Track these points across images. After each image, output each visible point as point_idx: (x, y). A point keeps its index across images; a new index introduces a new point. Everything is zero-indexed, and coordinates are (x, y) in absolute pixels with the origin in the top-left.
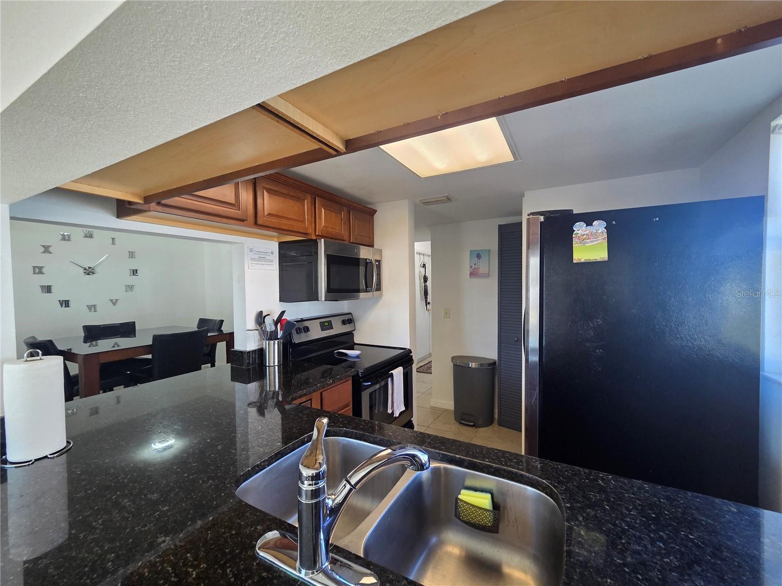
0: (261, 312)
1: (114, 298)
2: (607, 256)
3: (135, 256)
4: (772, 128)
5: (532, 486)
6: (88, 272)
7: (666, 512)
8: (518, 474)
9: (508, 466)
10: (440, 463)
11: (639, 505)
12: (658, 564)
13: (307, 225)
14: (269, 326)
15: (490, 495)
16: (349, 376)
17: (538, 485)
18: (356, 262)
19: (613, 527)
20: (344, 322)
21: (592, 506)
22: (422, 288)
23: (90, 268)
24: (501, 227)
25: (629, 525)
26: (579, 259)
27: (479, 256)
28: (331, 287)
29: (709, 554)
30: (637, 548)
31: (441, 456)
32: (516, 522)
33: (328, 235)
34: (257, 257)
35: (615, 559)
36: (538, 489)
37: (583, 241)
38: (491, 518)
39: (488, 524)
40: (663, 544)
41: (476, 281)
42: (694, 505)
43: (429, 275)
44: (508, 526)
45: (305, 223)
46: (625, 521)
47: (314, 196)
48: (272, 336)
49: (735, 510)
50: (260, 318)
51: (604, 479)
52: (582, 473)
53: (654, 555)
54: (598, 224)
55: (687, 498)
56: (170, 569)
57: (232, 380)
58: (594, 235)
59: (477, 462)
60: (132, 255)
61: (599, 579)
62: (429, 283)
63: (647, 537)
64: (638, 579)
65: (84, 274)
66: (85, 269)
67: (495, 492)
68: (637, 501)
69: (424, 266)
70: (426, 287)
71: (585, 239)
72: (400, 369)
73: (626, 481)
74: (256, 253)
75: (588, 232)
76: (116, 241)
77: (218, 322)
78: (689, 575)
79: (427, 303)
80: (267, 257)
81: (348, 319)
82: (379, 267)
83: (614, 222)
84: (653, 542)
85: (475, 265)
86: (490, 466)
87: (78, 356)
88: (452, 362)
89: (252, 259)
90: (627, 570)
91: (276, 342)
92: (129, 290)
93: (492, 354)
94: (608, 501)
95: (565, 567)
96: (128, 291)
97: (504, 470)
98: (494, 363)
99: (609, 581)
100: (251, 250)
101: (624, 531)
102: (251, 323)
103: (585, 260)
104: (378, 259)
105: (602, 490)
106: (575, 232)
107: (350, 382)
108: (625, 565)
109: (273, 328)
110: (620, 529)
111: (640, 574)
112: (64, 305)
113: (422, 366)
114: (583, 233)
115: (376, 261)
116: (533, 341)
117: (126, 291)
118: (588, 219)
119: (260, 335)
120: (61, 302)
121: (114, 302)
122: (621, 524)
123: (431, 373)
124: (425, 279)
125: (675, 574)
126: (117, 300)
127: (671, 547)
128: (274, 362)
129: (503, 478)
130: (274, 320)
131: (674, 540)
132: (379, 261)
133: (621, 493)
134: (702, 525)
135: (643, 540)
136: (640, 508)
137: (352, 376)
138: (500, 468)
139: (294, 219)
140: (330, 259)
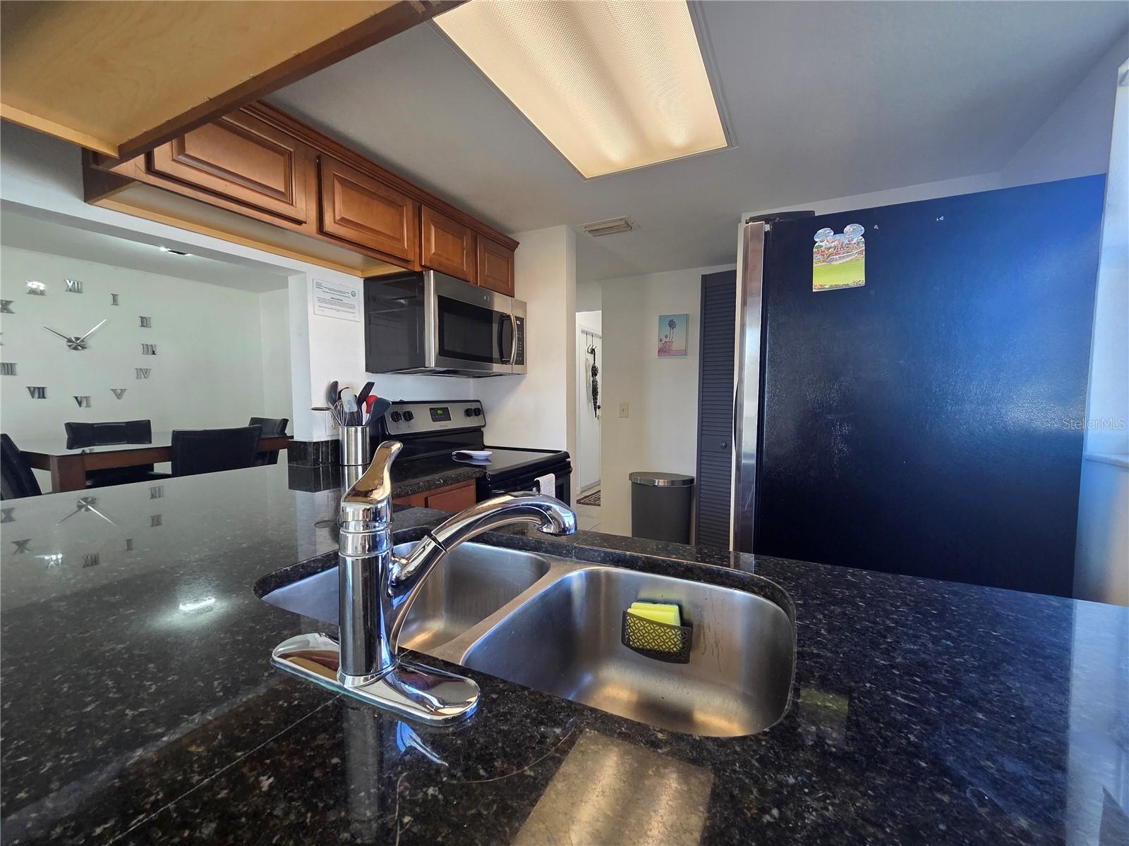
0: (335, 384)
1: (118, 387)
2: (864, 279)
3: (150, 324)
4: (1119, 79)
5: (743, 589)
6: (75, 345)
7: (954, 608)
8: (721, 573)
9: (707, 562)
10: (599, 565)
11: (911, 601)
12: (946, 664)
13: (406, 247)
14: (348, 404)
15: (677, 607)
16: (471, 478)
17: (752, 585)
18: (485, 315)
19: (872, 625)
20: (468, 413)
21: (836, 602)
22: (590, 384)
23: (77, 339)
24: (705, 278)
25: (896, 622)
26: (821, 286)
27: (672, 324)
28: (446, 348)
29: (1023, 652)
30: (912, 647)
31: (602, 555)
32: (717, 646)
33: (440, 269)
34: (328, 297)
35: (877, 660)
36: (753, 592)
37: (828, 258)
38: (678, 640)
39: (672, 649)
40: (952, 642)
41: (667, 361)
42: (996, 600)
43: (599, 365)
44: (703, 654)
45: (403, 244)
46: (891, 618)
47: (418, 204)
48: (354, 420)
49: (1057, 605)
50: (334, 393)
51: (856, 575)
52: (822, 569)
53: (940, 654)
54: (852, 230)
55: (983, 593)
56: (110, 683)
57: (290, 487)
58: (846, 248)
59: (659, 559)
60: (144, 322)
61: (852, 684)
62: (599, 378)
63: (926, 635)
64: (916, 682)
65: (68, 348)
66: (69, 340)
67: (684, 604)
68: (908, 597)
69: (593, 351)
70: (595, 382)
71: (832, 254)
72: (551, 477)
73: (890, 577)
74: (326, 290)
75: (836, 243)
76: (120, 299)
77: (281, 422)
78: (995, 675)
79: (596, 407)
80: (345, 300)
81: (475, 409)
82: (521, 328)
83: (876, 227)
84: (935, 640)
85: (666, 337)
86: (679, 564)
87: (51, 458)
88: (630, 479)
89: (320, 300)
90: (897, 673)
91: (359, 428)
92: (143, 376)
93: (688, 468)
94: (863, 597)
95: (796, 671)
96: (141, 378)
97: (700, 568)
98: (692, 481)
99: (868, 685)
100: (319, 285)
101: (888, 629)
102: (320, 400)
103: (831, 286)
104: (520, 315)
105: (850, 585)
106: (817, 244)
107: (473, 487)
108: (892, 667)
109: (355, 409)
110: (882, 627)
111: (917, 676)
112: (36, 395)
113: (588, 496)
114: (829, 246)
115: (517, 318)
116: (749, 439)
117: (137, 378)
118: (837, 223)
119: (335, 419)
120: (32, 389)
121: (119, 394)
122: (884, 622)
123: (599, 505)
124: (594, 371)
125: (974, 675)
126: (123, 391)
127: (966, 646)
128: (356, 460)
129: (699, 580)
130: (356, 396)
131: (969, 637)
132: (522, 320)
133: (881, 589)
134: (1010, 621)
135: (920, 638)
136: (912, 604)
137: (478, 479)
138: (695, 565)
139: (385, 234)
140: (444, 304)
